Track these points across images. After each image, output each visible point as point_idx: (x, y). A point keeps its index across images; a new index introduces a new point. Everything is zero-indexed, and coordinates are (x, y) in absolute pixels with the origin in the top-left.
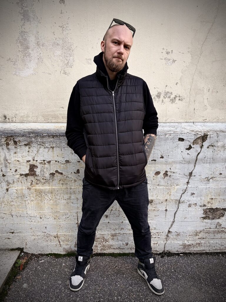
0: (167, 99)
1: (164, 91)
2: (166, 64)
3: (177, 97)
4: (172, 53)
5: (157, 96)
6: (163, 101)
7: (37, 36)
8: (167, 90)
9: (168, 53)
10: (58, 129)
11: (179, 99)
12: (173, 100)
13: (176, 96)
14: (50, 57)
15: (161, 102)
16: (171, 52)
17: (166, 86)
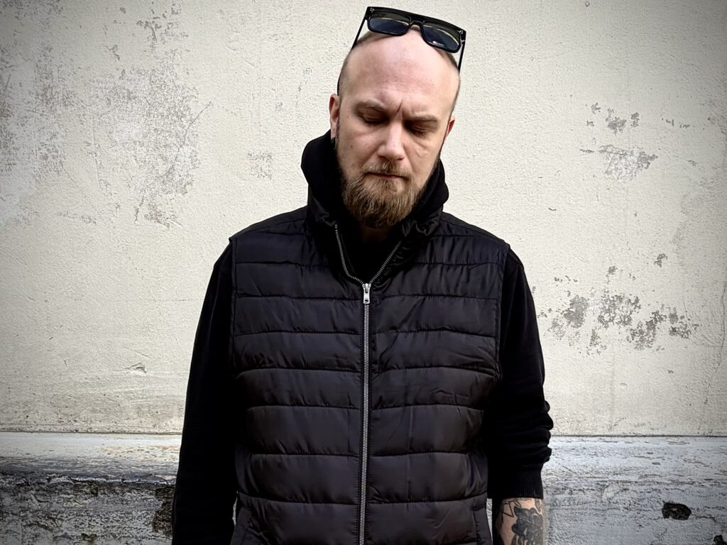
0: (613, 328)
1: (599, 294)
2: (607, 172)
3: (661, 319)
4: (635, 124)
5: (568, 315)
6: (594, 337)
7: (43, 63)
8: (614, 290)
9: (615, 125)
10: (117, 459)
11: (674, 331)
12: (641, 332)
13: (657, 317)
14: (92, 148)
15: (589, 341)
16: (630, 121)
17: (612, 270)
